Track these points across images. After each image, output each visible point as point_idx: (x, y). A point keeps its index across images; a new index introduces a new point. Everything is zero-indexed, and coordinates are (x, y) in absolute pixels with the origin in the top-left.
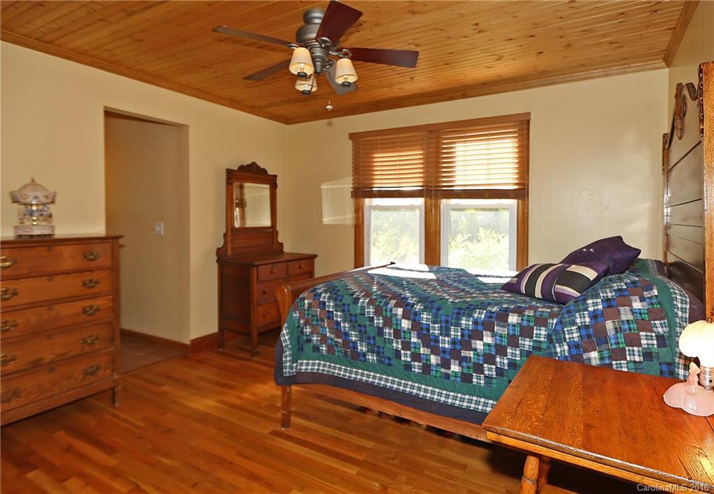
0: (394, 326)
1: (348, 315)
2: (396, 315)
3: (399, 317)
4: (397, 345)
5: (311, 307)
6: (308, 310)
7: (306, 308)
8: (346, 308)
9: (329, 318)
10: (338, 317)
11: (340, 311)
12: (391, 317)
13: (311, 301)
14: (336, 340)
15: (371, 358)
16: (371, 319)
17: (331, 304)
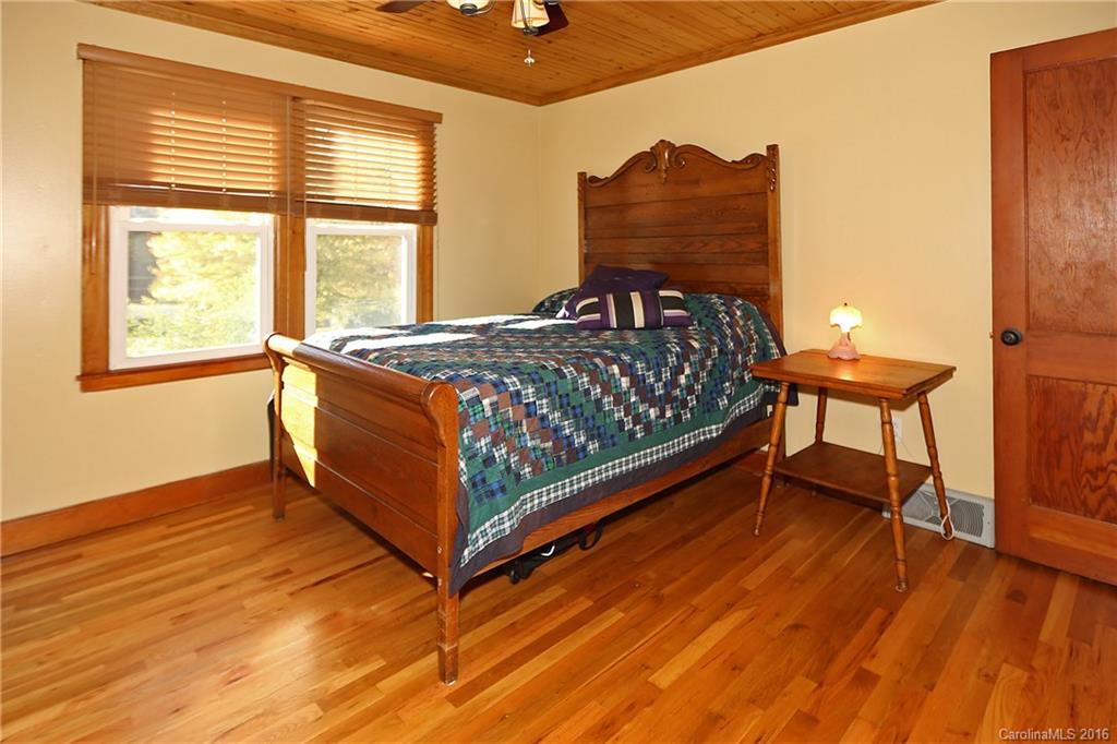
0: (614, 391)
1: (557, 397)
2: (614, 374)
3: (618, 376)
4: (619, 415)
5: (498, 409)
6: (494, 415)
7: (490, 414)
8: (553, 388)
9: (528, 415)
10: (544, 407)
11: (546, 398)
12: (609, 380)
13: (495, 398)
14: (542, 446)
15: (593, 447)
16: (587, 392)
17: (530, 391)
